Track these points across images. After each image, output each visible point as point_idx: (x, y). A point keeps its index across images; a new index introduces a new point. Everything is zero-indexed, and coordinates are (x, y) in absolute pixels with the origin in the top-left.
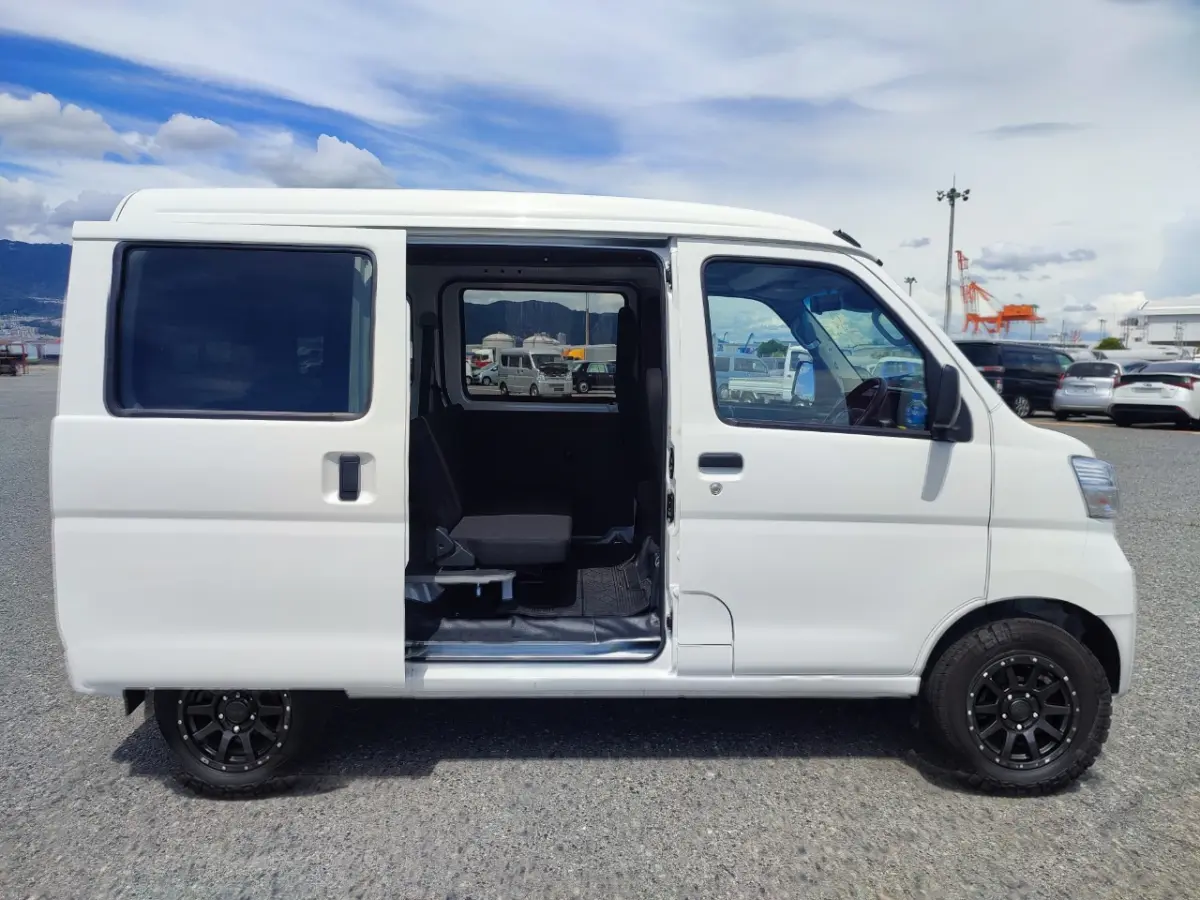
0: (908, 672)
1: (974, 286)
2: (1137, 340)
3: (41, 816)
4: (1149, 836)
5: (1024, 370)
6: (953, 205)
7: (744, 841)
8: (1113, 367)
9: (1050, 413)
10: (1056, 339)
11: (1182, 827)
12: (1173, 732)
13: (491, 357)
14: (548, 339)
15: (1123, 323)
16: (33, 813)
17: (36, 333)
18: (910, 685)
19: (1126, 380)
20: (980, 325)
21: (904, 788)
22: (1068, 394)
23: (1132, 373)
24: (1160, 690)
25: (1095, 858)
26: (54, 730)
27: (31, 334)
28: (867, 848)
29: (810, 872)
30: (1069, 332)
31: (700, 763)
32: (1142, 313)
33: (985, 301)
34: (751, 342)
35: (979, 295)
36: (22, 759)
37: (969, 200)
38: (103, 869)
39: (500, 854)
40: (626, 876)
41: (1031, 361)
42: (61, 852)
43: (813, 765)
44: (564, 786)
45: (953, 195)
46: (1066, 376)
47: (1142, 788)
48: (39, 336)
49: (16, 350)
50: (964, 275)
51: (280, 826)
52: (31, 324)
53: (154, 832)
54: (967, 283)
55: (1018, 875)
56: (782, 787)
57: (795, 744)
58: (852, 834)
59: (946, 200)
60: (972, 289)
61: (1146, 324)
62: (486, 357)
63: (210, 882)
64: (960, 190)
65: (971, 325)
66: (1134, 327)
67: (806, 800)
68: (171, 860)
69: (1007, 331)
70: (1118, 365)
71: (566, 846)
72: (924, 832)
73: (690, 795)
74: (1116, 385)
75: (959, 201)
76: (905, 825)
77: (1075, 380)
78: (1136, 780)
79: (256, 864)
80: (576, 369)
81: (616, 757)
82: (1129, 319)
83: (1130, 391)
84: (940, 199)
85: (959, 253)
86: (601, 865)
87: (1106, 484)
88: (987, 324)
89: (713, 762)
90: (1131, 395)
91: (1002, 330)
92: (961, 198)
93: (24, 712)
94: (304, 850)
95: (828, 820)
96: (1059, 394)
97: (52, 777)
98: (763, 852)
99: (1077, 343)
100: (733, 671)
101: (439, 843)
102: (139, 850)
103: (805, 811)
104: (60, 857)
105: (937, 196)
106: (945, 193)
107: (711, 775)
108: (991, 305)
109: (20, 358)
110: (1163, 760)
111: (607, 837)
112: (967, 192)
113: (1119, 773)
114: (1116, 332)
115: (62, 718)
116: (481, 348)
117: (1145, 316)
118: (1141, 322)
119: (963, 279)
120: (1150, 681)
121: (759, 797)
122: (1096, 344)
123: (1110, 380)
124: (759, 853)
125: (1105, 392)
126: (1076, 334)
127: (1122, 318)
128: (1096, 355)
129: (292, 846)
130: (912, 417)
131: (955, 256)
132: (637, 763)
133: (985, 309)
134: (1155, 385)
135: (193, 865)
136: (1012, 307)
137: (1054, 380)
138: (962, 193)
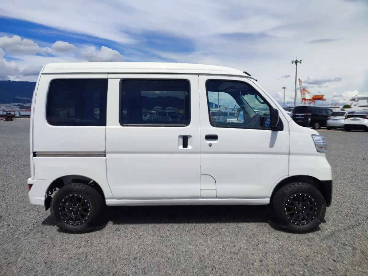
0: (267, 197)
1: (304, 89)
2: (355, 105)
3: (22, 238)
4: (335, 242)
5: (318, 115)
6: (296, 65)
7: (218, 244)
8: (345, 113)
9: (326, 128)
10: (329, 105)
11: (345, 240)
12: (347, 215)
13: (156, 113)
14: (173, 108)
15: (351, 100)
16: (20, 238)
17: (18, 108)
18: (267, 201)
19: (348, 117)
20: (306, 101)
21: (266, 230)
22: (331, 122)
23: (350, 115)
24: (345, 204)
25: (318, 248)
26: (25, 217)
27: (17, 108)
28: (253, 245)
29: (237, 252)
30: (334, 103)
31: (208, 224)
32: (357, 97)
33: (308, 94)
34: (235, 108)
35: (306, 93)
36: (16, 224)
37: (301, 63)
38: (39, 251)
39: (149, 247)
40: (184, 252)
41: (320, 112)
42: (28, 247)
43: (240, 225)
44: (169, 230)
45: (296, 62)
46: (330, 116)
47: (335, 230)
48: (20, 109)
49: (13, 113)
50: (301, 86)
51: (89, 240)
52: (17, 106)
53: (53, 242)
54: (302, 89)
55: (295, 252)
56: (231, 230)
57: (236, 219)
58: (249, 242)
59: (294, 63)
60: (303, 91)
61: (358, 100)
62: (154, 113)
63: (69, 254)
64: (299, 60)
65: (303, 101)
66: (354, 101)
67: (237, 233)
68: (58, 249)
69: (315, 103)
70: (347, 113)
71: (168, 245)
72: (270, 241)
73: (204, 232)
74: (345, 119)
75: (298, 63)
76: (265, 239)
77: (333, 117)
78: (333, 228)
79: (81, 250)
80: (181, 116)
81: (184, 223)
82: (352, 99)
83: (350, 120)
84: (292, 63)
85: (299, 79)
86: (178, 250)
87: (322, 143)
88: (308, 101)
89: (212, 224)
90: (349, 121)
91: (313, 103)
92: (299, 63)
93: (17, 212)
94: (95, 247)
95: (243, 238)
96: (328, 121)
97: (25, 229)
98: (223, 246)
99: (336, 106)
100: (216, 197)
101: (133, 244)
102: (49, 247)
103: (237, 236)
104: (27, 249)
105: (292, 62)
106: (294, 61)
107: (211, 227)
108: (309, 95)
109: (14, 116)
110: (342, 223)
111: (180, 243)
112: (301, 61)
113: (329, 226)
114: (349, 103)
115: (28, 214)
116: (153, 111)
117: (357, 98)
118: (356, 99)
119: (300, 87)
120: (342, 202)
121: (224, 233)
122: (342, 107)
123: (344, 117)
124: (222, 247)
125: (342, 121)
126: (336, 104)
127: (350, 99)
128: (342, 110)
129: (92, 245)
130: (267, 124)
131: (298, 81)
132: (190, 224)
133: (308, 97)
134: (357, 118)
135: (64, 250)
136: (316, 96)
137: (326, 117)
138: (299, 61)
